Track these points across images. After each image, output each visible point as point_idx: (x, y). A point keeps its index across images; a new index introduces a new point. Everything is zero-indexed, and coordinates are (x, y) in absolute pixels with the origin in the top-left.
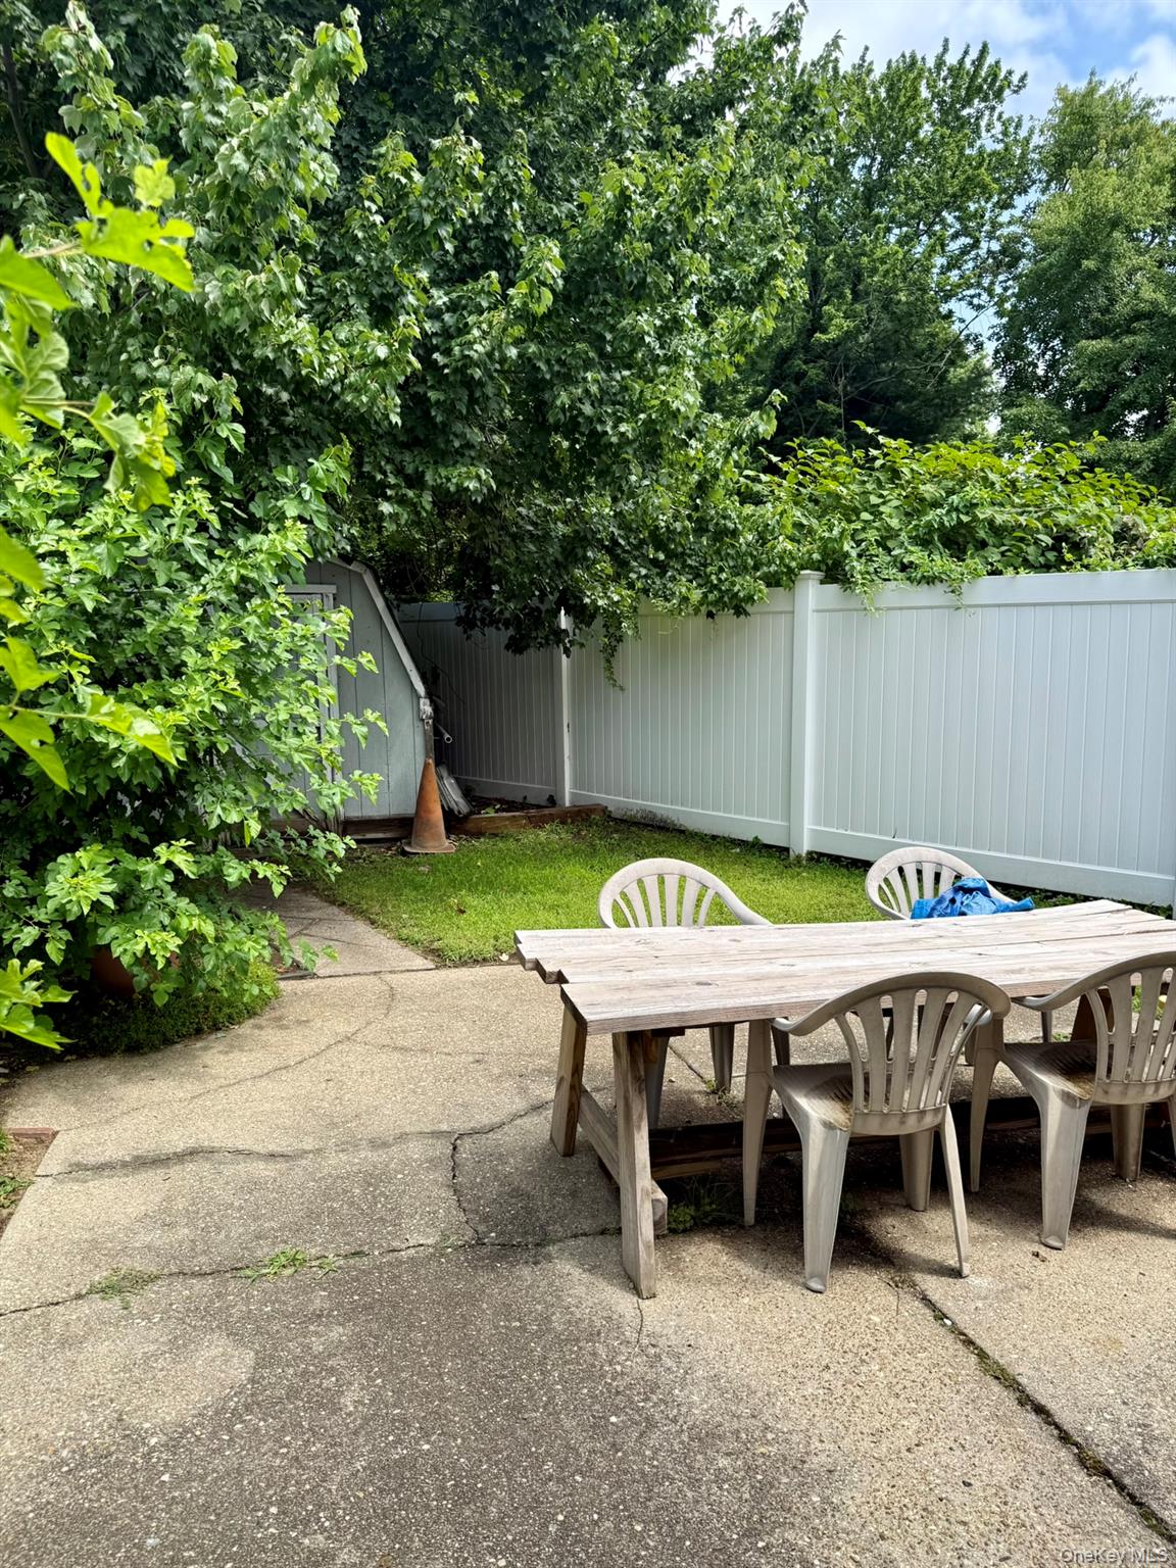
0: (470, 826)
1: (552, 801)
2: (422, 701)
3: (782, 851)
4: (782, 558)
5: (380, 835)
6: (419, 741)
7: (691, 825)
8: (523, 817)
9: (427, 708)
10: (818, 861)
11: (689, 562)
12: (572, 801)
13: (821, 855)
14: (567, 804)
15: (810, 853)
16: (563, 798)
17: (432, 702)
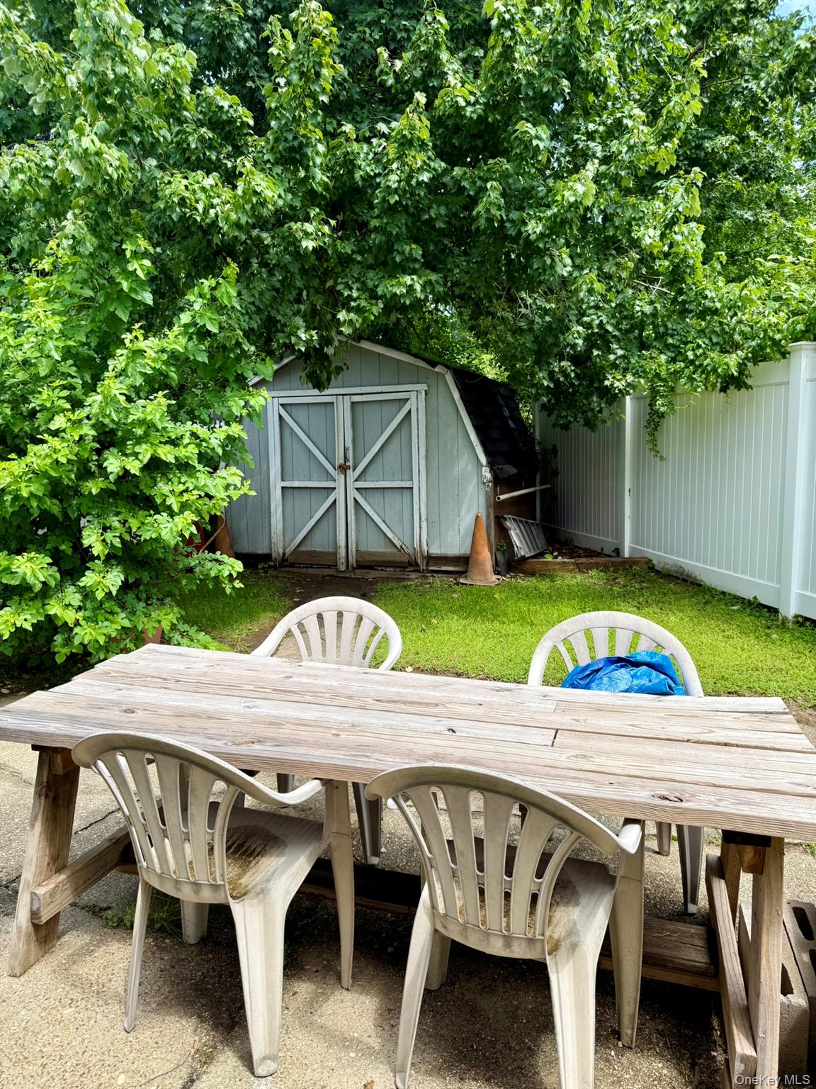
0: (527, 567)
1: (618, 552)
2: (484, 469)
3: (773, 611)
4: (765, 331)
5: (451, 569)
6: (482, 499)
7: (709, 580)
8: (572, 563)
9: (487, 474)
10: (802, 625)
11: (670, 341)
12: (630, 553)
13: (807, 619)
14: (627, 555)
15: (796, 616)
16: (623, 551)
17: (491, 470)
